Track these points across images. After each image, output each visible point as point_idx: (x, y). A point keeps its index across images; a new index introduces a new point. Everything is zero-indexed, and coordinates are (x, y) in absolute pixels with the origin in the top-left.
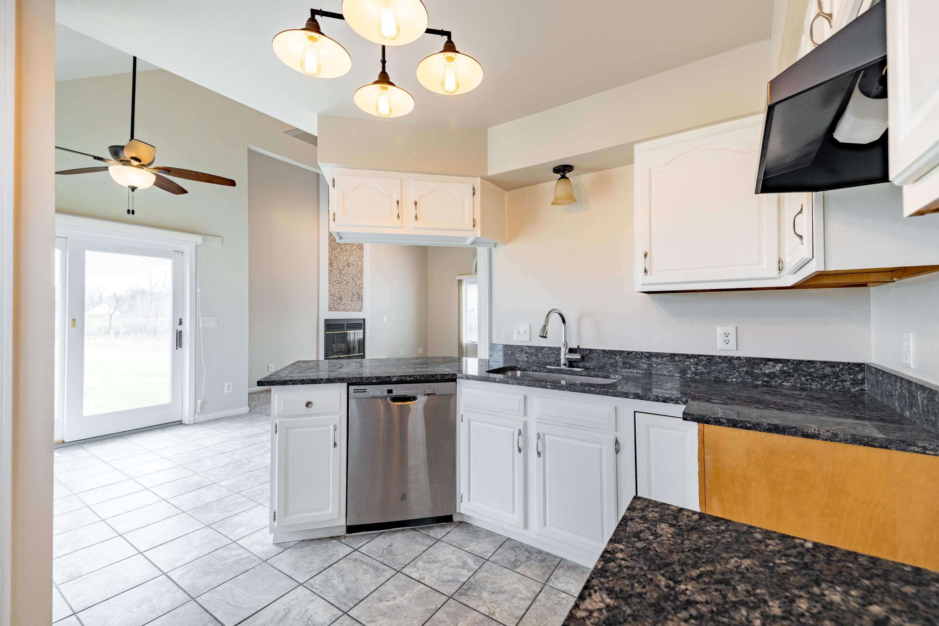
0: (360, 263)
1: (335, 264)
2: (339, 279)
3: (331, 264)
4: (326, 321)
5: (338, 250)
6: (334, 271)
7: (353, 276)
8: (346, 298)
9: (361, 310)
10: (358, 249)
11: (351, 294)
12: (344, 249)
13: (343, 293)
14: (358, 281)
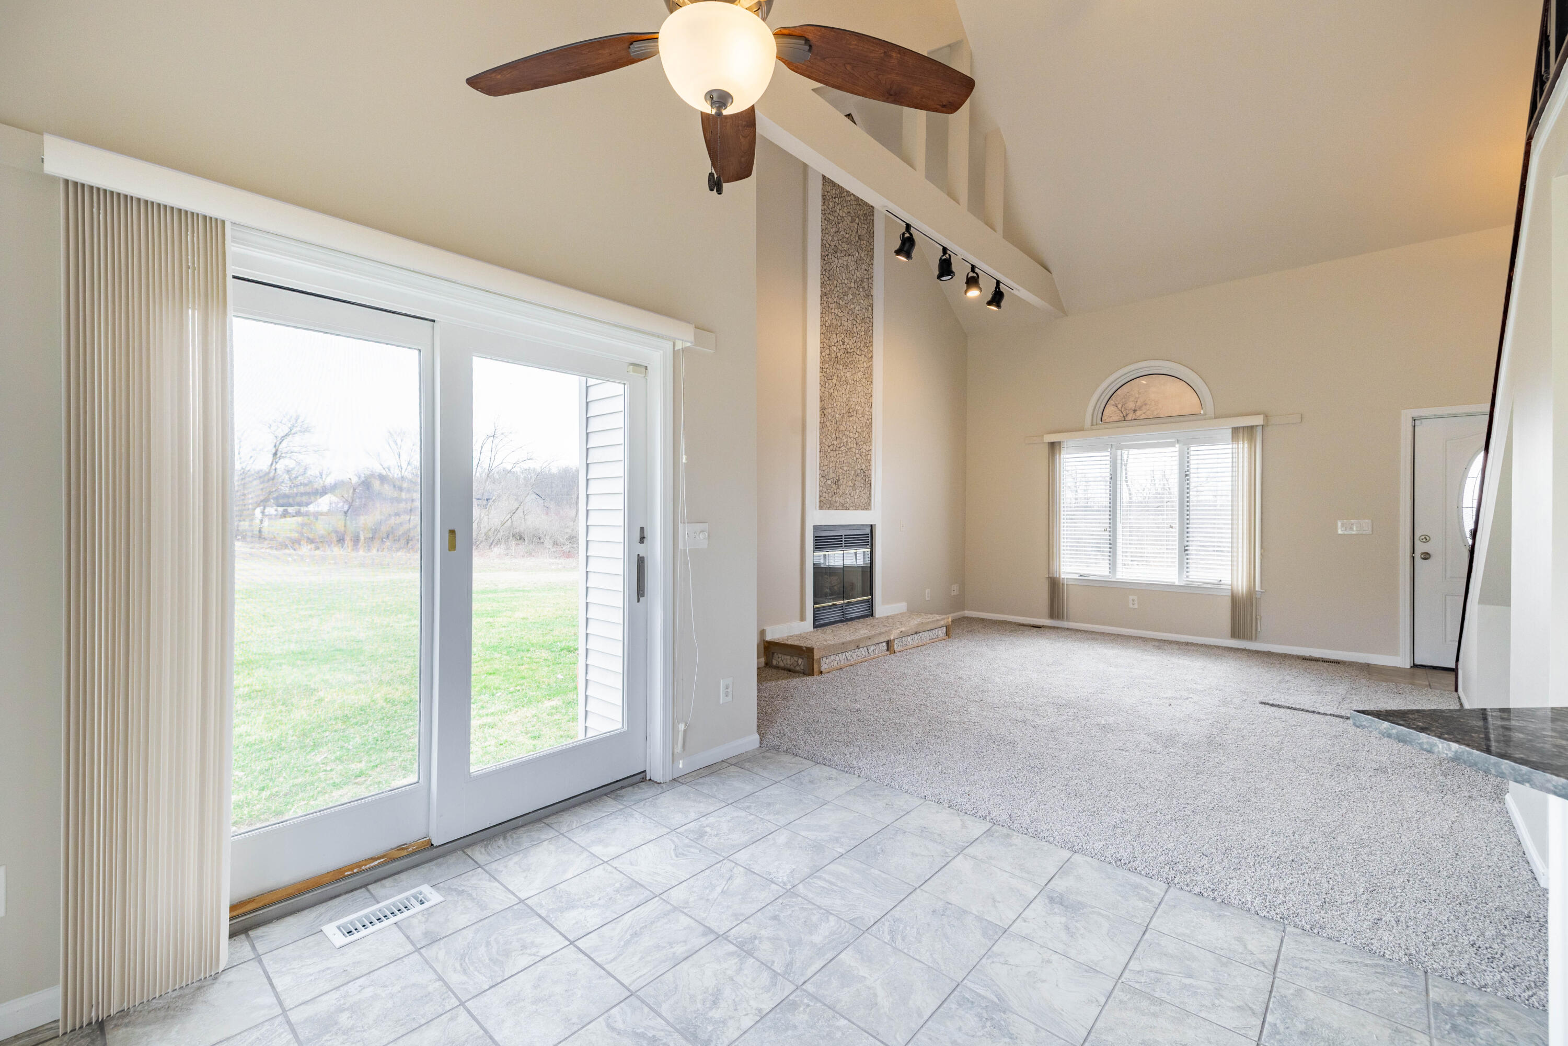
0: (867, 409)
1: (830, 411)
2: (835, 443)
3: (823, 410)
4: (816, 528)
5: (834, 381)
6: (828, 424)
7: (857, 436)
8: (845, 481)
9: (867, 506)
10: (864, 380)
11: (853, 472)
12: (844, 378)
13: (840, 471)
14: (864, 446)
